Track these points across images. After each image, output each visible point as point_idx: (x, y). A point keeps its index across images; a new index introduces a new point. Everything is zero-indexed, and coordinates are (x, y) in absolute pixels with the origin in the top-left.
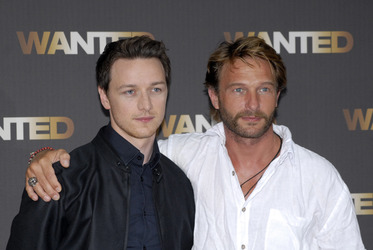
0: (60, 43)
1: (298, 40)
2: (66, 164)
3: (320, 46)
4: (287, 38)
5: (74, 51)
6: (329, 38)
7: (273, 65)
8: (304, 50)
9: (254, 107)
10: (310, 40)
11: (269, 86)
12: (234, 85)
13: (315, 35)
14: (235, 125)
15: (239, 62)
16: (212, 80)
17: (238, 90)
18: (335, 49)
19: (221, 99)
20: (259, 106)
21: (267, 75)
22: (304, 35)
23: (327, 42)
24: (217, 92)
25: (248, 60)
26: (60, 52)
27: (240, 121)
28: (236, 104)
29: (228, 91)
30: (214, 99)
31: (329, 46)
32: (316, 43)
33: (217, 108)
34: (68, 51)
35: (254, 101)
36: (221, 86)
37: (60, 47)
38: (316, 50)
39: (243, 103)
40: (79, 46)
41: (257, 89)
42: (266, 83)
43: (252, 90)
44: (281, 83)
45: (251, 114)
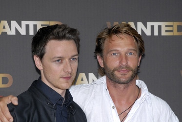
0: (4, 28)
1: (152, 27)
2: (16, 103)
3: (166, 31)
4: (146, 26)
5: (13, 33)
6: (172, 26)
7: (136, 39)
8: (156, 33)
9: (124, 63)
10: (160, 27)
11: (133, 52)
12: (111, 51)
13: (163, 24)
14: (113, 75)
15: (114, 37)
16: (99, 50)
17: (114, 54)
18: (176, 33)
19: (105, 61)
20: (127, 63)
21: (132, 44)
22: (156, 24)
23: (170, 29)
24: (102, 56)
25: (120, 35)
26: (5, 34)
27: (116, 73)
28: (113, 63)
29: (108, 55)
30: (101, 61)
31: (172, 31)
32: (163, 29)
33: (103, 67)
34: (9, 33)
35: (124, 60)
36: (104, 53)
37: (4, 30)
38: (163, 33)
39: (118, 62)
40: (16, 30)
41: (126, 53)
42: (131, 49)
43: (123, 53)
44: (141, 51)
45: (123, 68)
